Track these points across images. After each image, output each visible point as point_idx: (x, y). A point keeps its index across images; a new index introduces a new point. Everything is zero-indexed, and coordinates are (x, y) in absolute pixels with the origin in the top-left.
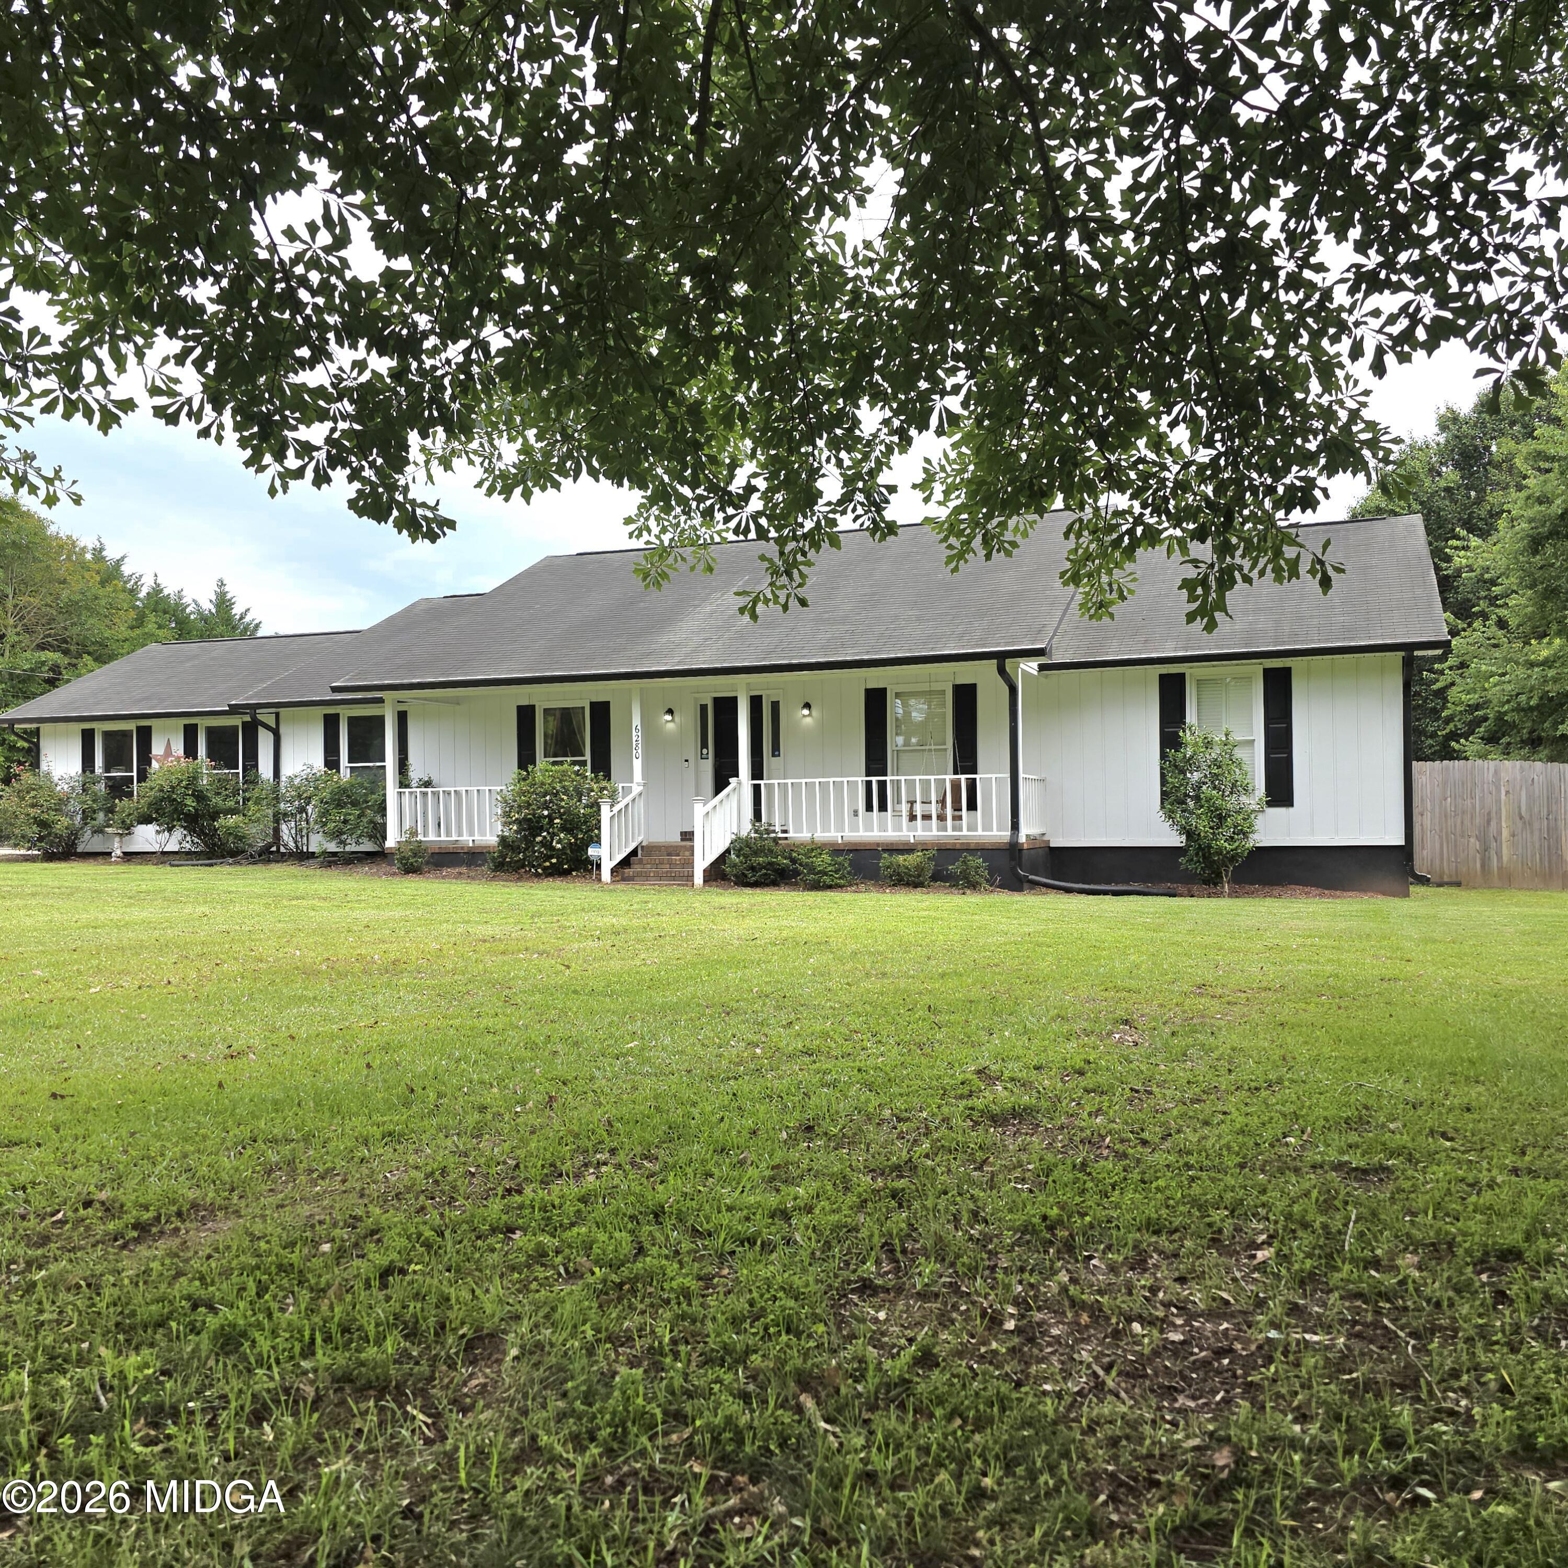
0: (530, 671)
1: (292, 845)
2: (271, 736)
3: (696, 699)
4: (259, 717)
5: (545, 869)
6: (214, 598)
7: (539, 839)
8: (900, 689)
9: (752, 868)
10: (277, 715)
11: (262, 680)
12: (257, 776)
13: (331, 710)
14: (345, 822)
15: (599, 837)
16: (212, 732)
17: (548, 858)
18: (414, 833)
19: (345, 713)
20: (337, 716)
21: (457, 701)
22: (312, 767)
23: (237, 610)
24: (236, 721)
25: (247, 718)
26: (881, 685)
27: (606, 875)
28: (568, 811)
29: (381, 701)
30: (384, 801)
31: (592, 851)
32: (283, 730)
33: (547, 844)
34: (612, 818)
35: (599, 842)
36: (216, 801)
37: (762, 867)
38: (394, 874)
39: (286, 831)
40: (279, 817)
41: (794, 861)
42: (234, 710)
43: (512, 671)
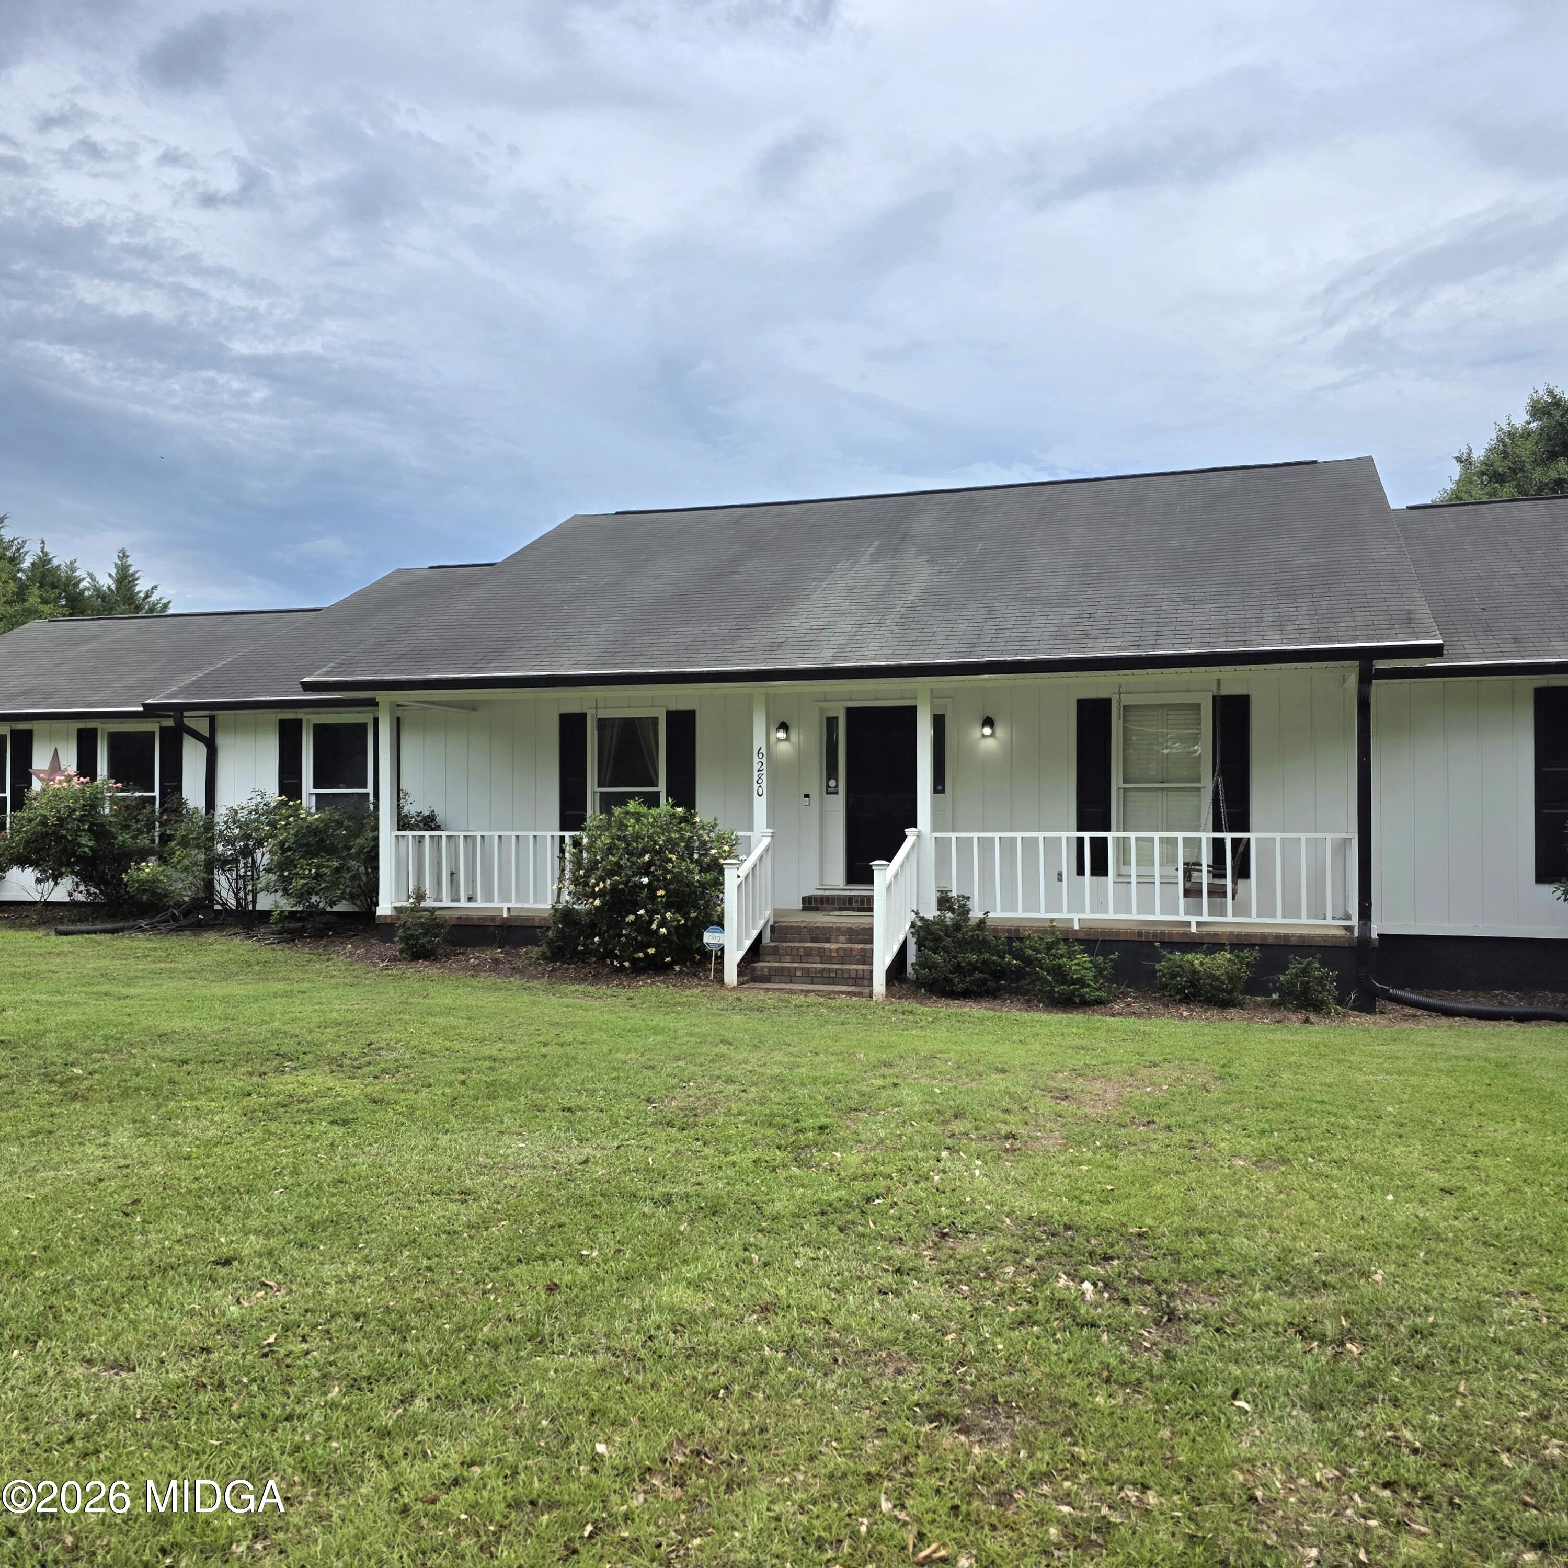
0: (605, 665)
1: (232, 903)
2: (202, 749)
3: (822, 710)
4: (186, 721)
5: (634, 962)
6: (114, 572)
7: (631, 918)
8: (1127, 700)
9: (958, 968)
10: (212, 720)
11: (188, 671)
12: (181, 803)
13: (289, 715)
14: (318, 877)
15: (721, 917)
16: (115, 740)
17: (643, 947)
18: (420, 897)
19: (310, 718)
20: (298, 723)
21: (472, 706)
22: (263, 794)
23: (141, 587)
24: (152, 726)
25: (170, 723)
26: (1103, 695)
27: (731, 974)
28: (677, 877)
29: (373, 703)
30: (376, 847)
31: (709, 938)
32: (222, 741)
33: (642, 926)
34: (739, 886)
35: (720, 924)
36: (123, 838)
37: (974, 968)
38: (394, 959)
39: (223, 884)
40: (214, 863)
41: (1028, 961)
42: (151, 711)
43: (577, 665)
